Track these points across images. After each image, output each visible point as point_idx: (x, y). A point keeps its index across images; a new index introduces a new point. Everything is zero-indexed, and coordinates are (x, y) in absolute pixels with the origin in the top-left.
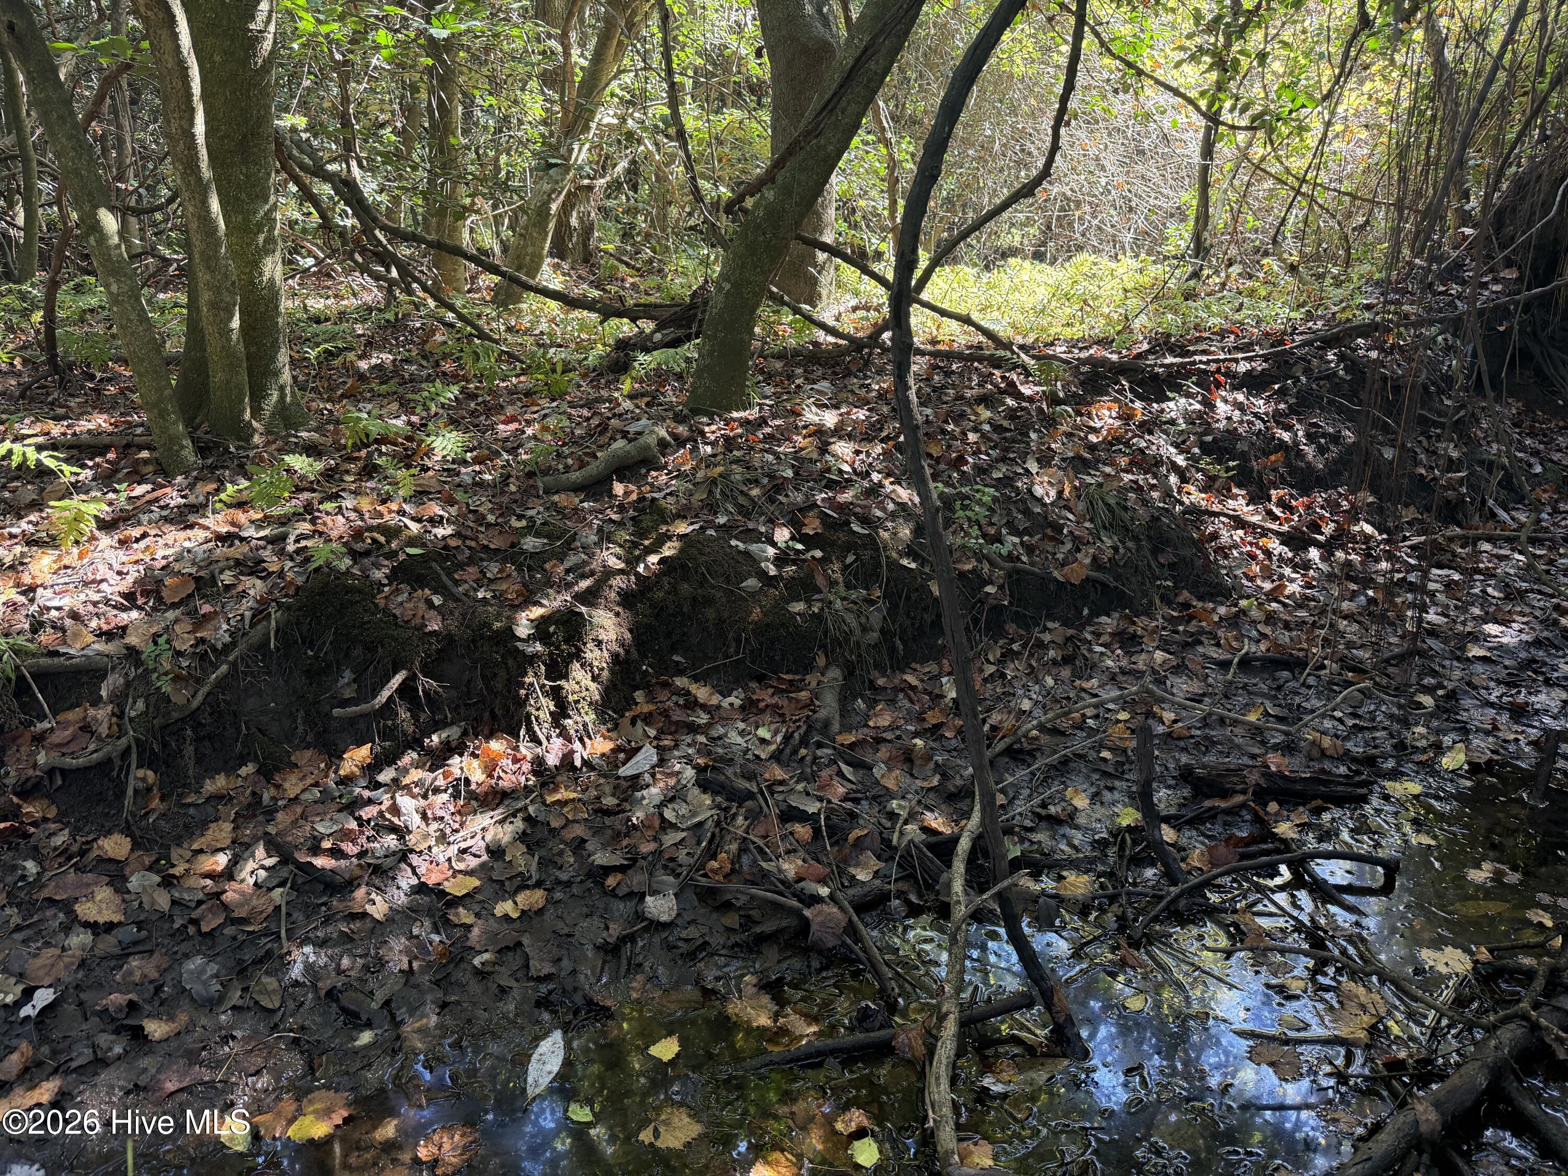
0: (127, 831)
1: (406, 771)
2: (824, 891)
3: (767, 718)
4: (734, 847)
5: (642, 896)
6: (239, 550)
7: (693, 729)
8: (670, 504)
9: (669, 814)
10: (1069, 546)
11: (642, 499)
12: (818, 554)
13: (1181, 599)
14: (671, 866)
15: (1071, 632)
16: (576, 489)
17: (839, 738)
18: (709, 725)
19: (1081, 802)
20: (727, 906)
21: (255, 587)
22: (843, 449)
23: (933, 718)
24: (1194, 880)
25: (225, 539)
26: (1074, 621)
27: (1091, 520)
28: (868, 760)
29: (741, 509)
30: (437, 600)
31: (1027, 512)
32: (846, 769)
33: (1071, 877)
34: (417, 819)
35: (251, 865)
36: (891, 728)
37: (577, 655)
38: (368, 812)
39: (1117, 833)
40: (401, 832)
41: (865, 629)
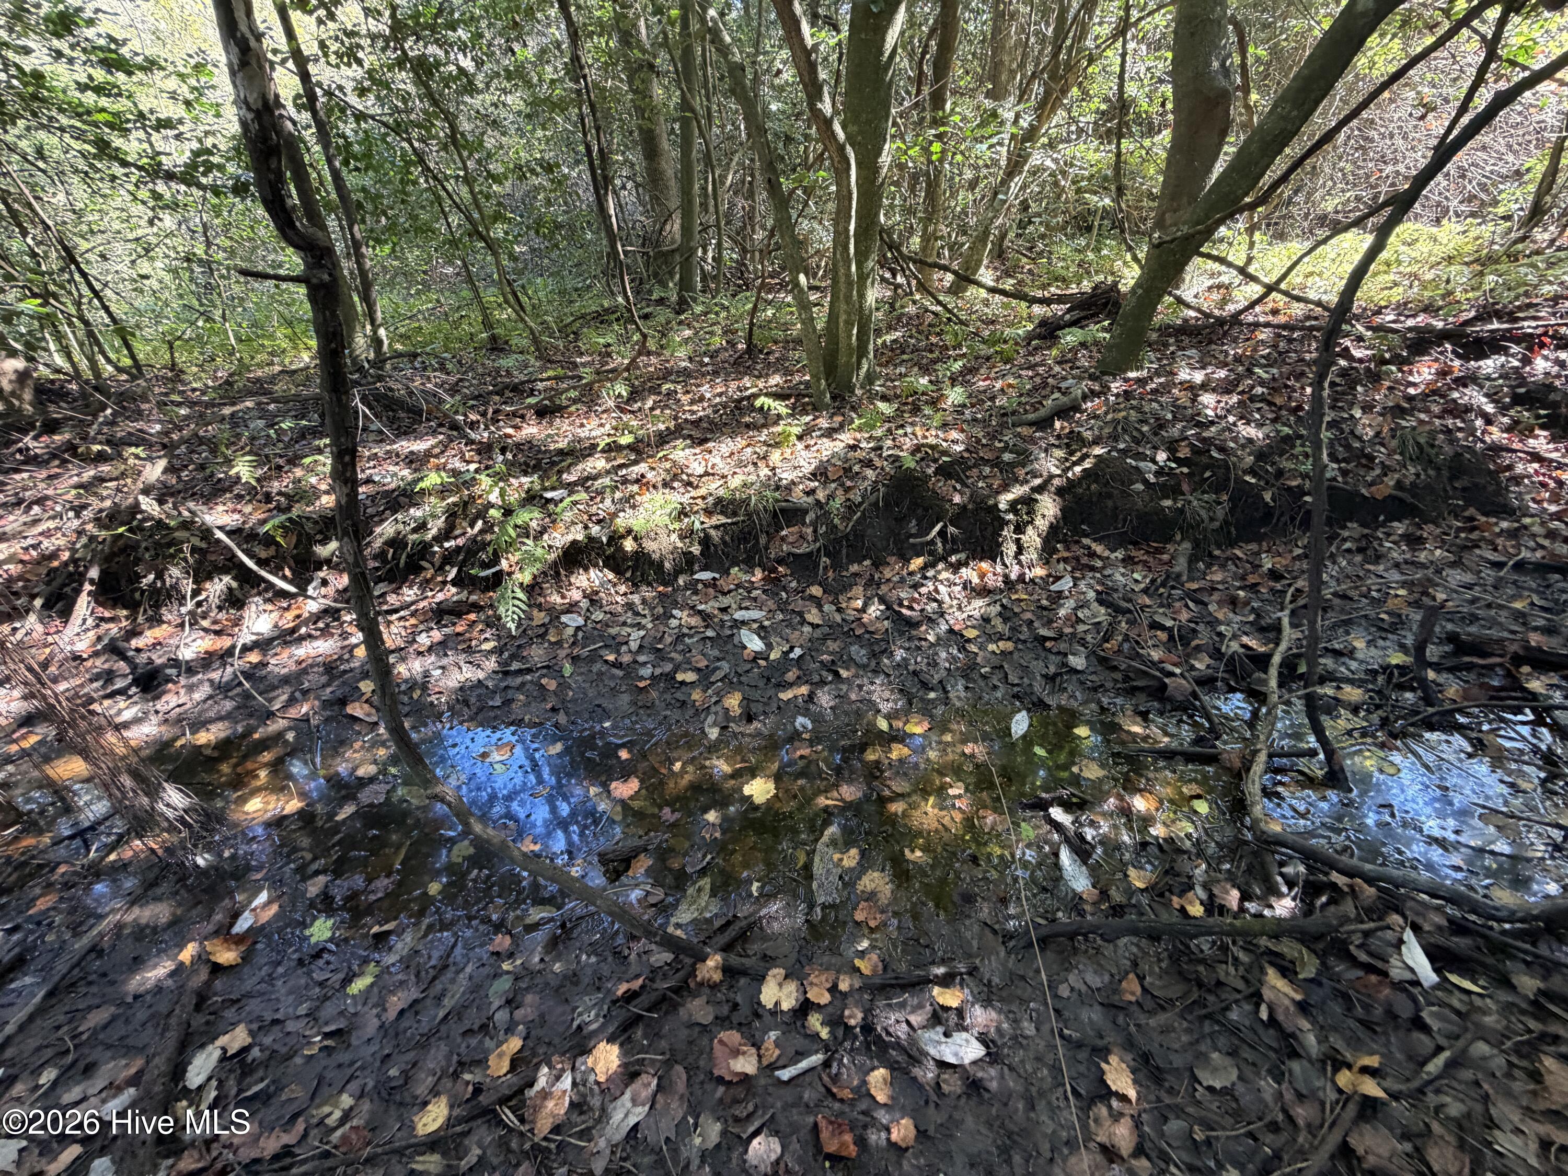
0: (820, 584)
1: (939, 572)
2: (1178, 671)
3: (1140, 567)
4: (1120, 638)
5: (1066, 655)
6: (858, 454)
7: (1093, 569)
8: (1088, 435)
9: (1080, 614)
10: (1378, 471)
11: (1072, 432)
12: (1185, 470)
13: (1467, 514)
14: (1083, 642)
15: (1366, 531)
16: (1031, 424)
17: (1187, 585)
18: (1104, 568)
19: (1360, 644)
20: (1115, 668)
21: (869, 473)
22: (1208, 399)
23: (1252, 579)
24: (1448, 706)
25: (853, 448)
26: (1371, 522)
27: (1401, 454)
28: (1206, 599)
29: (1134, 439)
30: (958, 486)
31: (1348, 447)
32: (1191, 604)
33: (1347, 688)
34: (947, 599)
35: (873, 608)
36: (1223, 582)
37: (1031, 522)
38: (923, 590)
39: (1386, 669)
40: (940, 603)
41: (1212, 519)
